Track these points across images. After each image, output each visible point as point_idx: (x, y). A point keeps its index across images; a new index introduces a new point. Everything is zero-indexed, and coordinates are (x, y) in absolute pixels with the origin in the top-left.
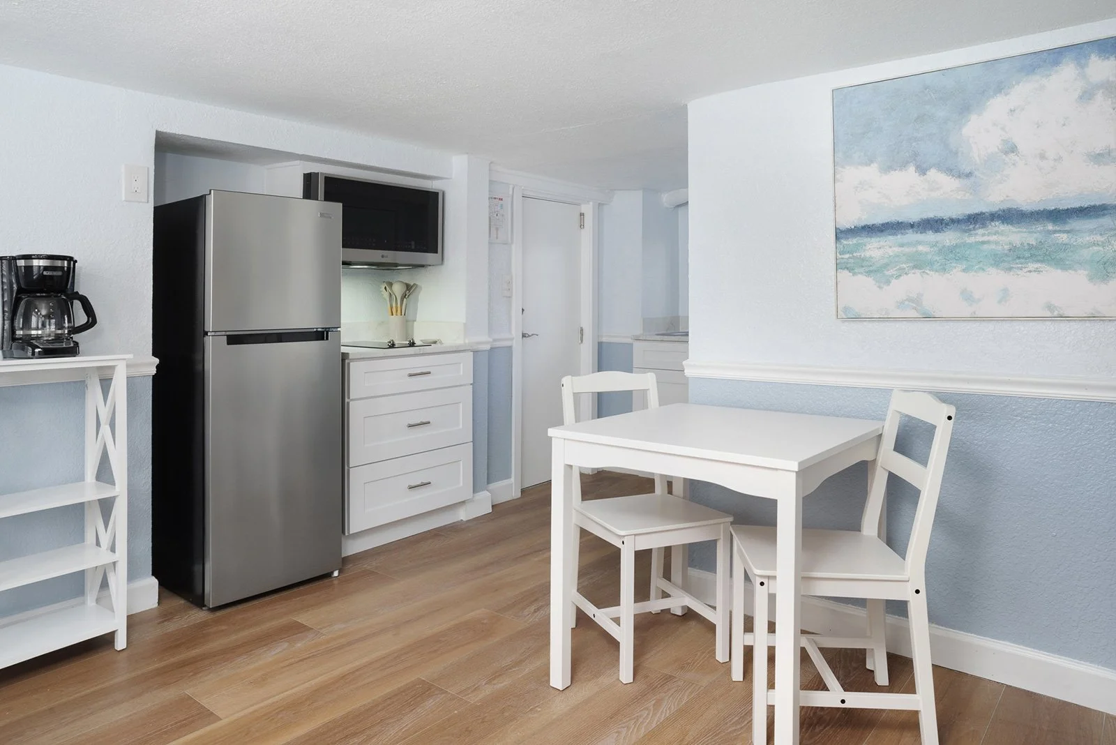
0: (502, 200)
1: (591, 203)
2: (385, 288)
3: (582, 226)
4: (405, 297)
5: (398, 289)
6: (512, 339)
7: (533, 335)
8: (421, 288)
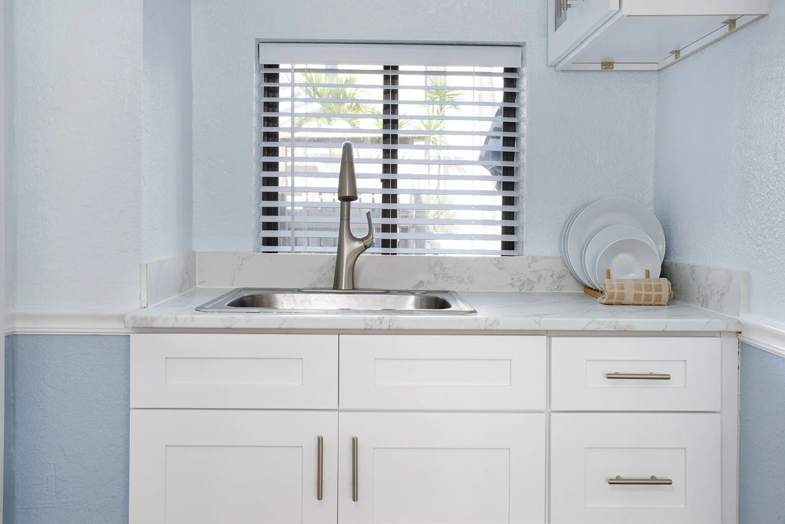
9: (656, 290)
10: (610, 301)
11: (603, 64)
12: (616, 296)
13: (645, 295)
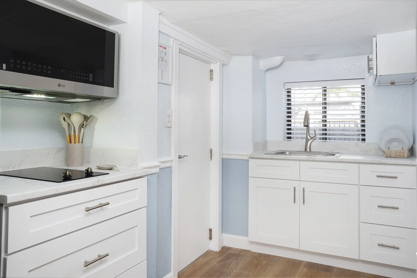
0: (166, 49)
1: (218, 63)
2: (64, 119)
3: (211, 79)
4: (82, 127)
5: (76, 119)
6: (171, 161)
7: (184, 156)
8: (97, 119)
9: (403, 153)
10: (387, 156)
11: (391, 83)
12: (388, 155)
13: (399, 155)
